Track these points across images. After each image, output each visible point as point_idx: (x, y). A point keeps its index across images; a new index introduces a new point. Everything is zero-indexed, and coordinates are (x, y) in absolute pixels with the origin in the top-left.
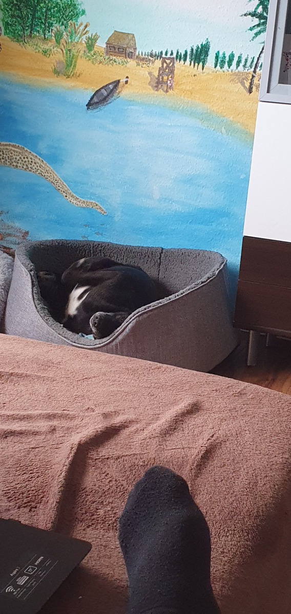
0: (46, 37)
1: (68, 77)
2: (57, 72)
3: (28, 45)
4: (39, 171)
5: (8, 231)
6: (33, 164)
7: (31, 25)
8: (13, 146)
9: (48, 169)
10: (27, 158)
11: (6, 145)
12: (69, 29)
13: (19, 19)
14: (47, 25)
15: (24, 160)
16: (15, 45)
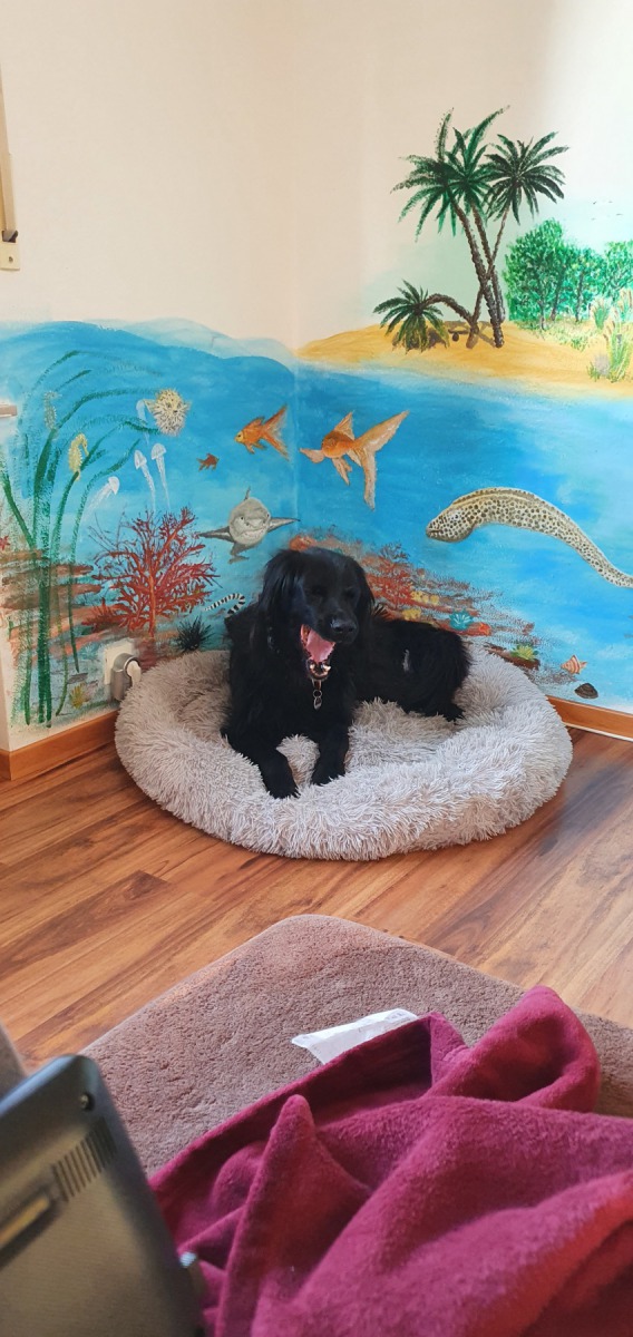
0: (580, 318)
1: (615, 380)
2: (595, 374)
3: (548, 333)
4: (556, 531)
5: (500, 623)
6: (547, 520)
7: (555, 300)
8: (515, 493)
9: (571, 527)
10: (538, 511)
11: (504, 492)
12: (620, 302)
13: (534, 293)
14: (582, 297)
15: (532, 514)
16: (527, 336)
